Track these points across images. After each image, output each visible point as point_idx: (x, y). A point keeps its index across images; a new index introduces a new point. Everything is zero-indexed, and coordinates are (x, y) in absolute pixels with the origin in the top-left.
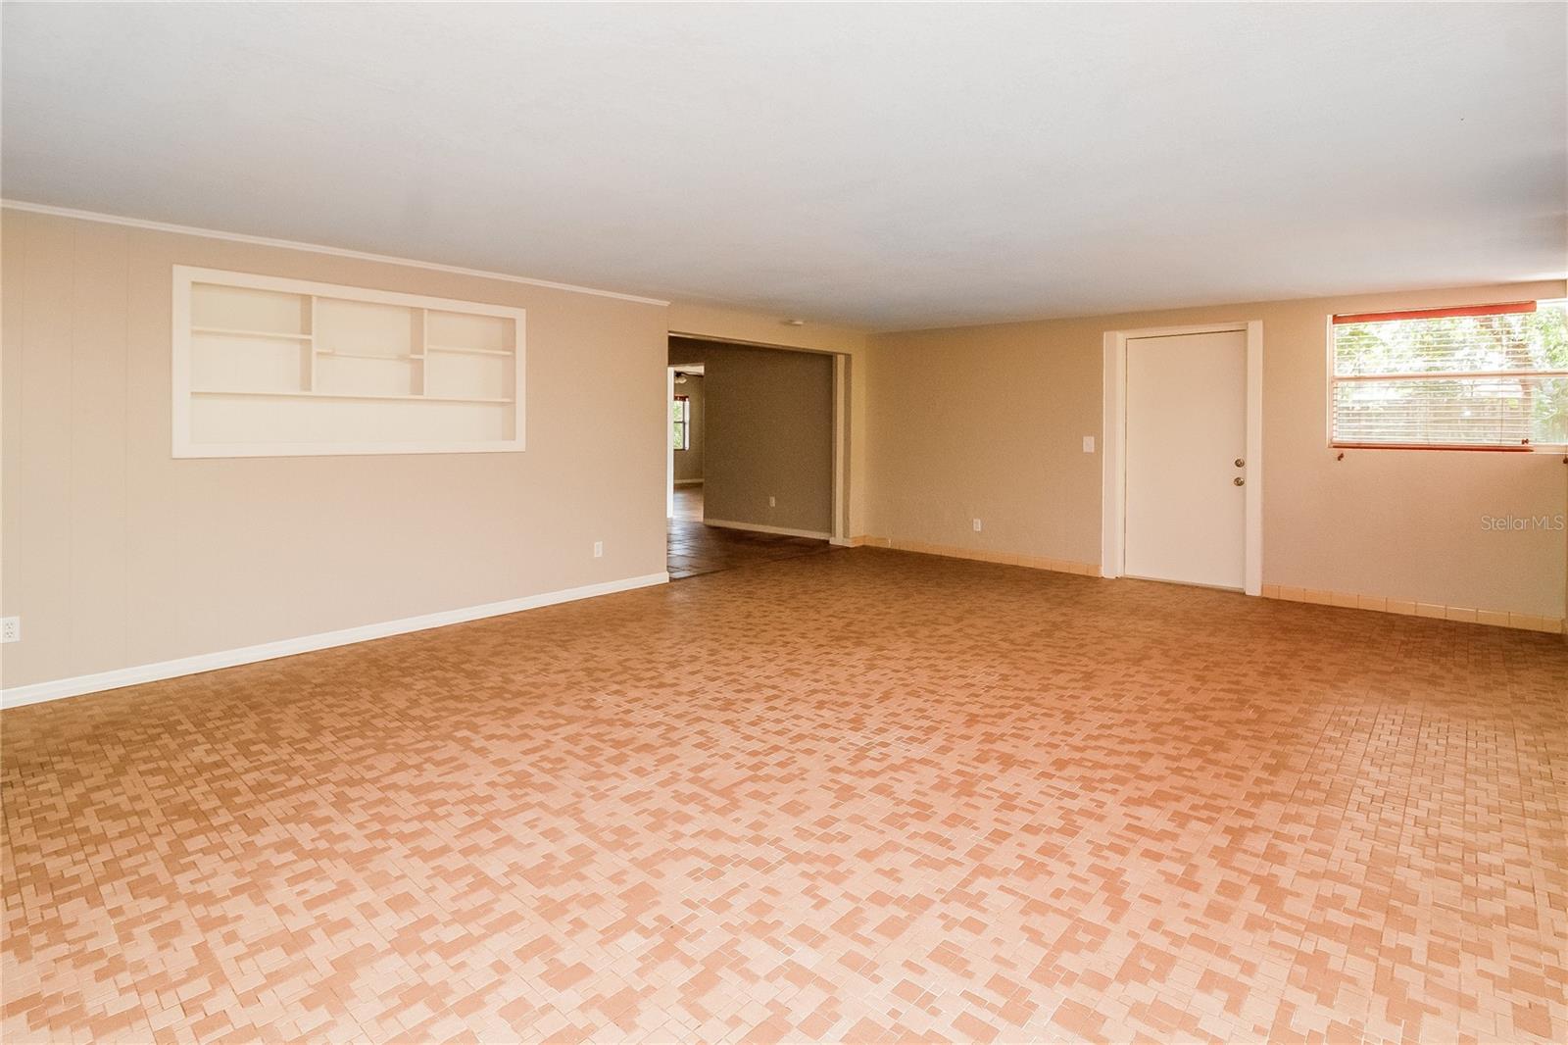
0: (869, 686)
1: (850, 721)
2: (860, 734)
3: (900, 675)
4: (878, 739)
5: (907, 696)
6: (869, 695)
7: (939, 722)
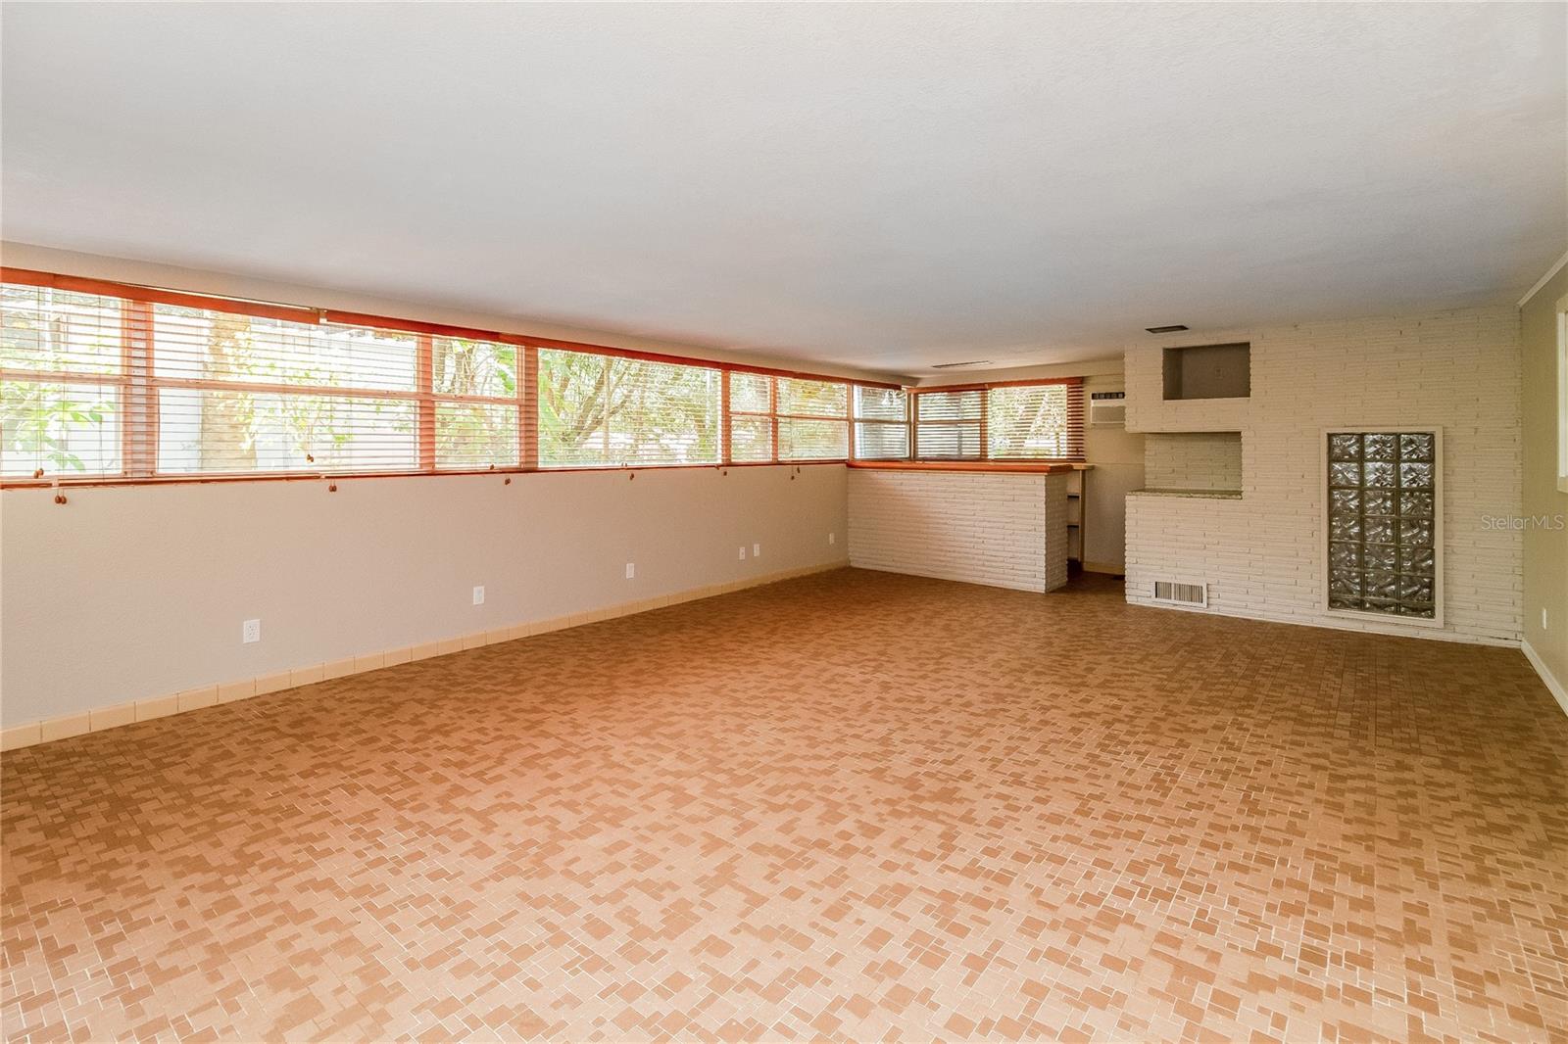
0: (883, 717)
1: (891, 688)
2: (881, 679)
3: (852, 731)
4: (868, 677)
5: (846, 707)
6: (881, 708)
7: (822, 686)
